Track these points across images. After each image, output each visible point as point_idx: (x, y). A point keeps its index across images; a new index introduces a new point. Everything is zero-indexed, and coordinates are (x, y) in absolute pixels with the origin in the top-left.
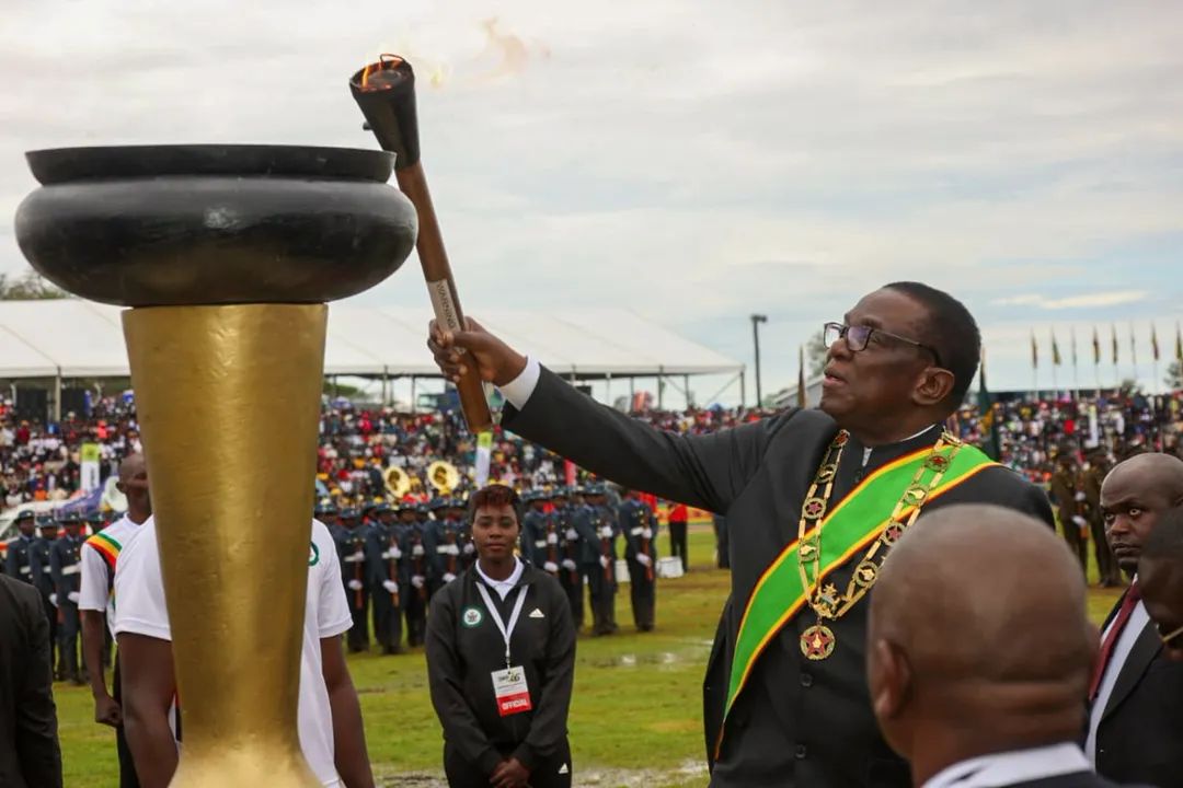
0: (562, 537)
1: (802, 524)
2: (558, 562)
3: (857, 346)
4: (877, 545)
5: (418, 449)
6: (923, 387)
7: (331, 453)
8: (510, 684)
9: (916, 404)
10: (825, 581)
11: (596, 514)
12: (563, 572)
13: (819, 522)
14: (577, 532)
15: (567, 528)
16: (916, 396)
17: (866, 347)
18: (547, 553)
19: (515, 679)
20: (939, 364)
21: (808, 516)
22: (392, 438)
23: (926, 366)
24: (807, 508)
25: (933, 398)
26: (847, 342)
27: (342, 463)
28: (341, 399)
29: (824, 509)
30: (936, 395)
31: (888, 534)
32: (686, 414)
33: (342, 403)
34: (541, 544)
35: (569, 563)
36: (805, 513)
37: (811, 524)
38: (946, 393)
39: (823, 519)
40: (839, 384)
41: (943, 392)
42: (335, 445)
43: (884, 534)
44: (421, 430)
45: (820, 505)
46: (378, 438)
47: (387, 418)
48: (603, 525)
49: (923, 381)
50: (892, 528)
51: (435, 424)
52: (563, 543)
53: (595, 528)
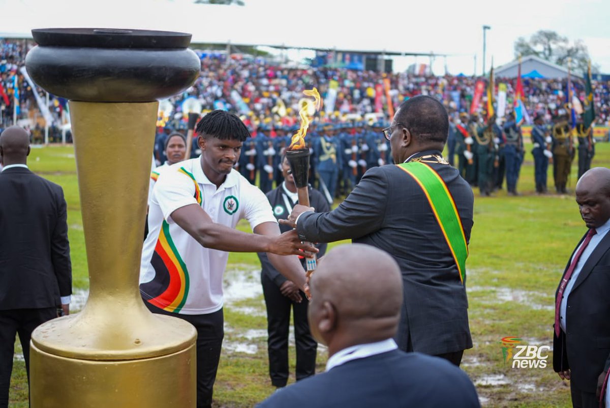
0: (360, 148)
2: (357, 161)
5: (298, 88)
7: (251, 88)
11: (378, 138)
12: (359, 167)
14: (368, 145)
15: (363, 143)
18: (351, 157)
22: (284, 82)
27: (257, 93)
28: (260, 58)
32: (444, 77)
33: (260, 61)
34: (348, 151)
35: (363, 163)
42: (254, 84)
44: (300, 78)
46: (276, 81)
47: (282, 71)
48: (382, 143)
51: (308, 75)
52: (360, 152)
53: (377, 144)
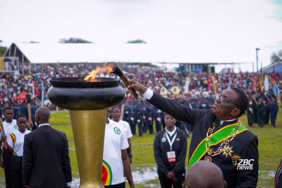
1: (208, 133)
3: (222, 101)
4: (222, 143)
6: (233, 112)
8: (171, 155)
9: (231, 115)
10: (211, 147)
13: (211, 134)
16: (232, 114)
17: (223, 102)
19: (173, 154)
20: (238, 108)
21: (209, 132)
22: (165, 79)
23: (235, 108)
24: (209, 130)
25: (235, 115)
26: (220, 99)
28: (153, 68)
29: (212, 132)
30: (236, 114)
31: (225, 141)
32: (239, 74)
36: (208, 131)
37: (209, 134)
38: (238, 114)
39: (212, 133)
40: (217, 107)
41: (237, 114)
42: (151, 80)
43: (224, 141)
44: (172, 77)
45: (212, 130)
46: (161, 79)
47: (164, 74)
49: (234, 111)
50: (226, 140)
51: (176, 76)
